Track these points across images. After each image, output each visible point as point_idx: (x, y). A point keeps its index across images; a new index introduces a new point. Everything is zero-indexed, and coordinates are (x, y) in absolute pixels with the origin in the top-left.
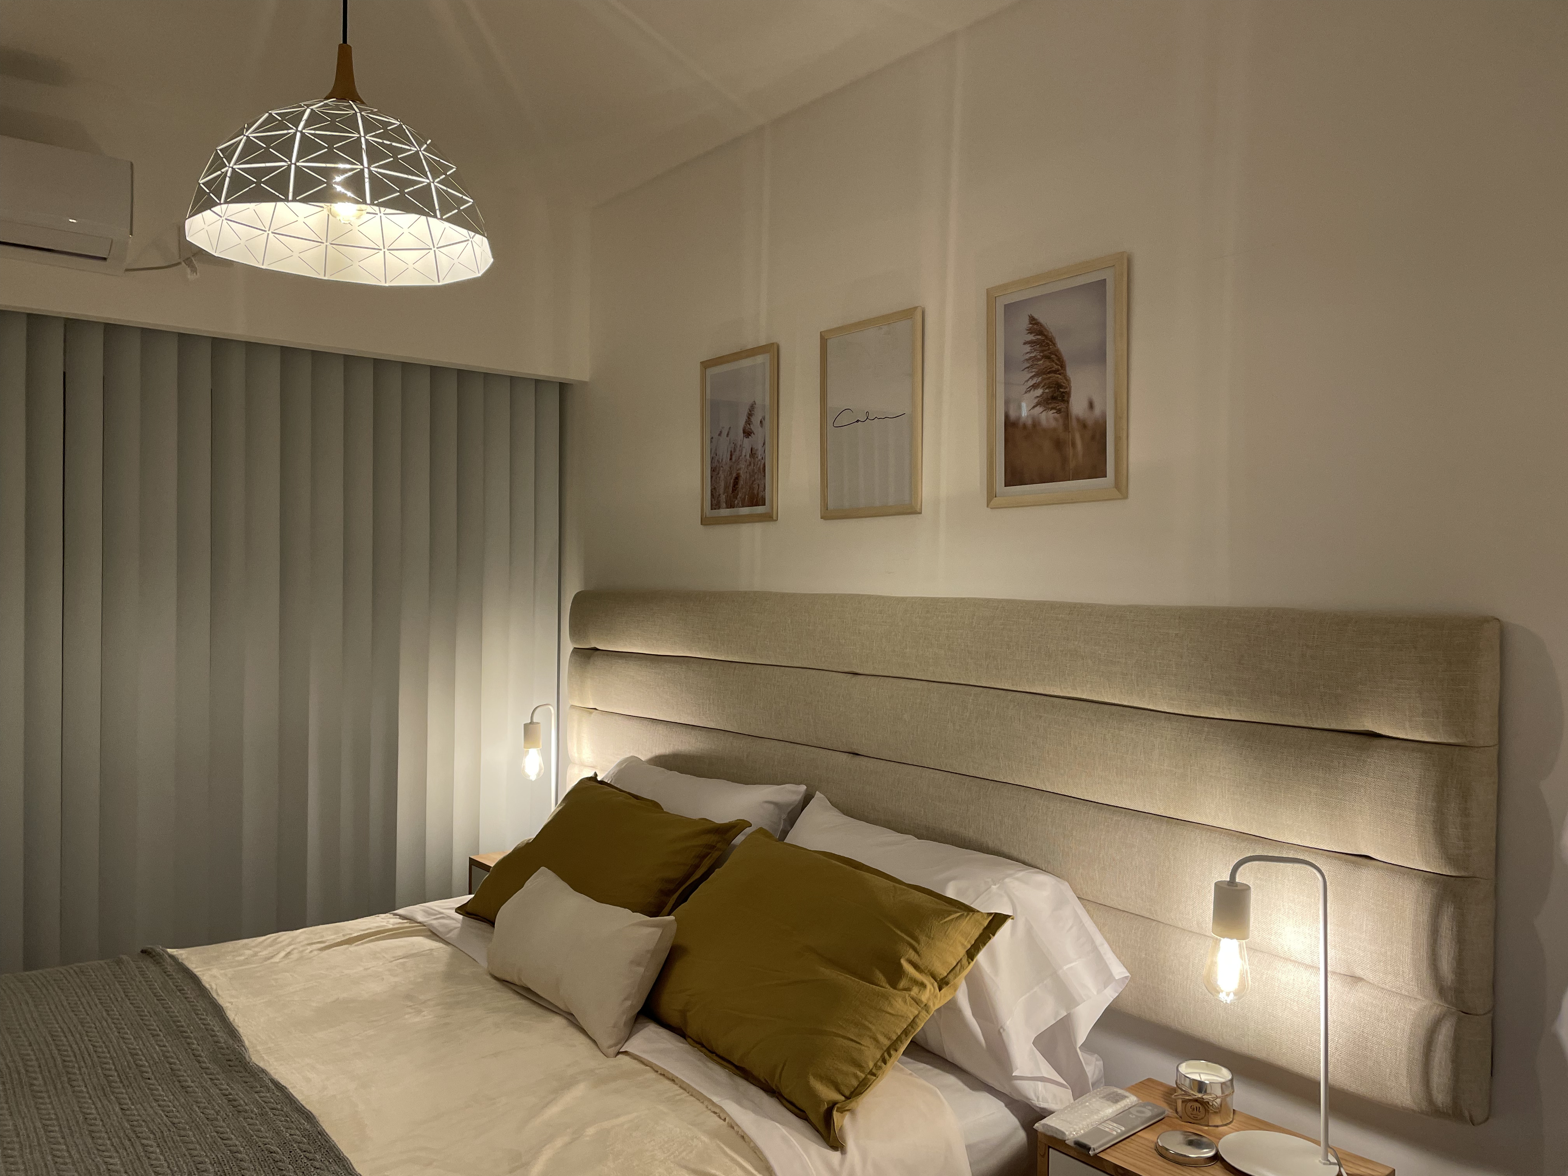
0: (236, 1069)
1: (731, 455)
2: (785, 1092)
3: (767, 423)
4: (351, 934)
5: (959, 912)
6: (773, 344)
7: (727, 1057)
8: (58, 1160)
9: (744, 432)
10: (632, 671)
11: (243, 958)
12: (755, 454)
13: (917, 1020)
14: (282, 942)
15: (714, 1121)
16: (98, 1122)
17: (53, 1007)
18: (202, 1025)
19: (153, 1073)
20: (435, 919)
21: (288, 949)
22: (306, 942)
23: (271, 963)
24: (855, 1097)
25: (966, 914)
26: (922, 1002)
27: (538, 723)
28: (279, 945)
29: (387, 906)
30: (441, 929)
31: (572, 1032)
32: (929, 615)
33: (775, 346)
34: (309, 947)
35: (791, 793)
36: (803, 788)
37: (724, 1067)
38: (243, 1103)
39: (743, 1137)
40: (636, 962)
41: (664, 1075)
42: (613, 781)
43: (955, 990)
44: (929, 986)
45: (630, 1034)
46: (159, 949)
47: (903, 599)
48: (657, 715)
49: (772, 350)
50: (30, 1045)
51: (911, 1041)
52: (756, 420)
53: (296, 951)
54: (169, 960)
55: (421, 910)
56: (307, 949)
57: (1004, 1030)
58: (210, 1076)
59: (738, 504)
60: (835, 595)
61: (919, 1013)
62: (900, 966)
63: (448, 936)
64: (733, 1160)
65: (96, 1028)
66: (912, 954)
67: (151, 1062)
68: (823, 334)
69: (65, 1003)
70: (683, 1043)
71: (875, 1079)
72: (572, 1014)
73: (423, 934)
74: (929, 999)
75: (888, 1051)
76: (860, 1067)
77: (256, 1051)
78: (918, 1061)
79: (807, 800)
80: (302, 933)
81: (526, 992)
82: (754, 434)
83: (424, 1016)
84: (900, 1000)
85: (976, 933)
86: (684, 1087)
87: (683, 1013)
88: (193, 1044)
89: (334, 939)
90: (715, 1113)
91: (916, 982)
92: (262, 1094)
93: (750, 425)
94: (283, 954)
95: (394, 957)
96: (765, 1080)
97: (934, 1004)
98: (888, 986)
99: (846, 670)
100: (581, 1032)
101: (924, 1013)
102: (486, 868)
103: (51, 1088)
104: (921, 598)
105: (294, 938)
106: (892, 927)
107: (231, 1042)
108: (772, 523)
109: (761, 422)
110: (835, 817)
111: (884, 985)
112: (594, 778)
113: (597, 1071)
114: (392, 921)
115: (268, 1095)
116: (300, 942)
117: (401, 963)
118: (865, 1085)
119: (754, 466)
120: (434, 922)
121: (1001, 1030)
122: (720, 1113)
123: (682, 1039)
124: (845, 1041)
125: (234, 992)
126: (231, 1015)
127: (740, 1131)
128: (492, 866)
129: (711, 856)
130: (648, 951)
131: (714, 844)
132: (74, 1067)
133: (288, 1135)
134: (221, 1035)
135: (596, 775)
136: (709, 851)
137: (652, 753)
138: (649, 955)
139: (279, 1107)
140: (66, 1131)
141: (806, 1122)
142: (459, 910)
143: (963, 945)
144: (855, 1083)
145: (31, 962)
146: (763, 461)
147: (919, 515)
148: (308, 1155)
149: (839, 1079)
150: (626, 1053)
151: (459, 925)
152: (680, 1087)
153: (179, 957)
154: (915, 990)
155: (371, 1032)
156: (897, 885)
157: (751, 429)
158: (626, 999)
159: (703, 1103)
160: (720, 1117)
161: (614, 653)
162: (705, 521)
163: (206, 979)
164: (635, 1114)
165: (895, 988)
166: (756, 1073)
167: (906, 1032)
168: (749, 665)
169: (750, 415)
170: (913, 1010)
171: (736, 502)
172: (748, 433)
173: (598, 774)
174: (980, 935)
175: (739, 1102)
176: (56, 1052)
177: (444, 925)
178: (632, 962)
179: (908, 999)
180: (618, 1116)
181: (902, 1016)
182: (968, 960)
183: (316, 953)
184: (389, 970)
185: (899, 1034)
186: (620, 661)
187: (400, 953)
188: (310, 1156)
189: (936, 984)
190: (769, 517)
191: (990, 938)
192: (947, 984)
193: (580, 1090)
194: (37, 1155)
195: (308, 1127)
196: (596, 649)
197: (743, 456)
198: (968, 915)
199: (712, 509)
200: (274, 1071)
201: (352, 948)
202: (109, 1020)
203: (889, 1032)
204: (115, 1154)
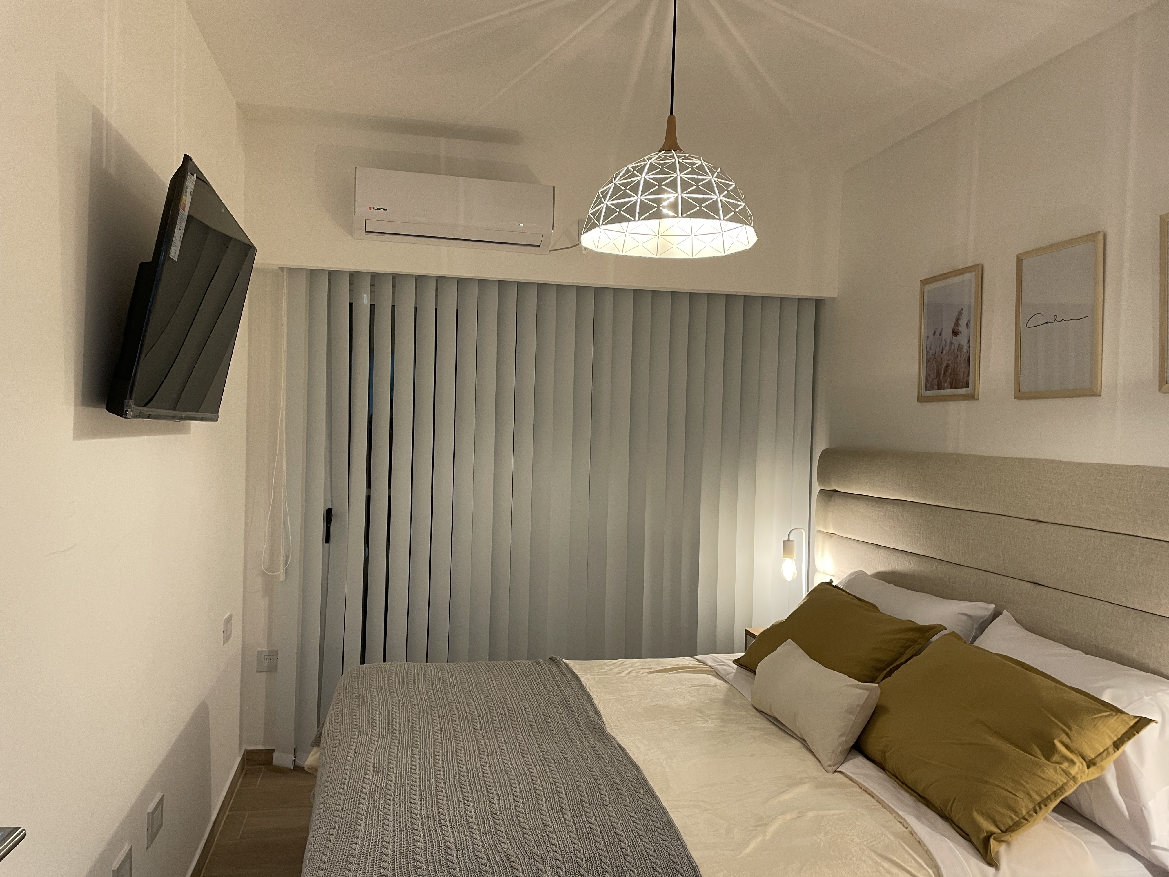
0: (599, 734)
1: (942, 350)
2: (955, 820)
3: (972, 325)
4: (667, 666)
5: (1109, 712)
6: (978, 265)
7: (914, 788)
8: (506, 765)
9: (953, 332)
10: (862, 508)
11: (604, 671)
12: (962, 348)
13: (1065, 787)
14: (626, 665)
15: (899, 828)
16: (526, 749)
17: (504, 683)
18: (581, 706)
19: (554, 728)
20: (720, 665)
21: (630, 670)
22: (639, 667)
23: (620, 676)
24: (1009, 832)
25: (1114, 714)
26: (1071, 774)
27: (793, 541)
28: (626, 666)
29: (691, 652)
30: (723, 672)
31: (804, 751)
32: (1102, 478)
33: (980, 267)
34: (641, 670)
35: (983, 609)
36: (993, 606)
37: (912, 795)
38: (601, 753)
39: (919, 842)
40: (849, 711)
41: (866, 791)
42: (844, 587)
43: (1103, 770)
44: (1078, 764)
45: (845, 760)
46: (559, 658)
47: (1081, 464)
48: (880, 542)
49: (979, 270)
50: (493, 702)
51: (1061, 802)
52: (963, 322)
53: (634, 671)
54: (564, 665)
55: (710, 658)
56: (640, 671)
57: (1145, 808)
58: (585, 735)
59: (947, 386)
60: (1023, 459)
61: (1068, 781)
62: (1054, 745)
63: (727, 677)
64: (910, 854)
65: (526, 698)
66: (1064, 738)
67: (554, 721)
68: (1020, 256)
69: (510, 682)
70: (881, 773)
71: (1027, 823)
72: (805, 741)
73: (710, 673)
74: (1077, 773)
75: (1039, 805)
76: (1016, 812)
77: (610, 726)
78: (1071, 820)
79: (996, 615)
80: (638, 661)
81: (775, 721)
82: (961, 334)
83: (709, 724)
84: (1051, 770)
85: (1123, 730)
86: (879, 801)
87: (884, 752)
88: (576, 715)
89: (656, 668)
90: (901, 822)
91: (1067, 759)
92: (612, 751)
93: (958, 326)
94: (626, 672)
95: (692, 685)
96: (940, 808)
97: (1081, 777)
98: (1042, 758)
99: (1031, 518)
100: (810, 753)
101: (1071, 783)
102: (753, 636)
103: (503, 726)
104: (1098, 464)
105: (634, 664)
106: (1049, 716)
107: (596, 718)
108: (973, 401)
109: (967, 324)
110: (1019, 632)
111: (1039, 756)
112: (830, 583)
113: (818, 779)
114: (692, 662)
115: (615, 751)
116: (636, 667)
117: (696, 689)
118: (1018, 825)
119: (961, 357)
120: (718, 667)
121: (1143, 808)
122: (903, 823)
123: (883, 771)
124: (1003, 791)
125: (599, 690)
126: (596, 702)
127: (917, 837)
128: (757, 635)
129: (913, 648)
130: (858, 706)
131: (916, 639)
132: (514, 717)
133: (625, 776)
134: (591, 713)
135: (832, 581)
136: (913, 644)
137: (876, 569)
138: (859, 709)
139: (621, 759)
140: (510, 750)
141: (970, 843)
142: (735, 662)
143: (1110, 737)
144: (1011, 823)
145: (493, 656)
146: (968, 354)
147: (1099, 397)
148: (636, 789)
149: (997, 817)
150: (840, 772)
151: (734, 671)
152: (877, 801)
153: (570, 665)
154: (1065, 765)
155: (675, 727)
156: (1059, 686)
157: (959, 330)
158: (842, 735)
159: (892, 814)
160: (903, 825)
161: (849, 495)
162: (921, 399)
163: (583, 679)
164: (841, 811)
165: (1048, 760)
166: (934, 802)
167: (1055, 794)
168: (952, 510)
169: (958, 319)
170: (1062, 779)
171: (946, 385)
172: (955, 333)
173: (833, 580)
174: (1126, 732)
175: (919, 819)
176: (506, 707)
177: (725, 670)
178: (846, 711)
179: (1059, 770)
180: (830, 809)
181: (1053, 782)
182: (1114, 750)
183: (645, 674)
184: (689, 692)
185: (1049, 794)
186: (853, 501)
187: (695, 683)
188: (638, 790)
189: (1084, 763)
190: (972, 397)
191: (1134, 735)
192: (1094, 764)
193: (805, 788)
194: (496, 761)
195: (637, 774)
196: (836, 491)
197: (952, 350)
198: (1117, 714)
199: (926, 390)
200: (619, 739)
201: (667, 675)
202: (533, 695)
203: (1040, 791)
204: (534, 768)
